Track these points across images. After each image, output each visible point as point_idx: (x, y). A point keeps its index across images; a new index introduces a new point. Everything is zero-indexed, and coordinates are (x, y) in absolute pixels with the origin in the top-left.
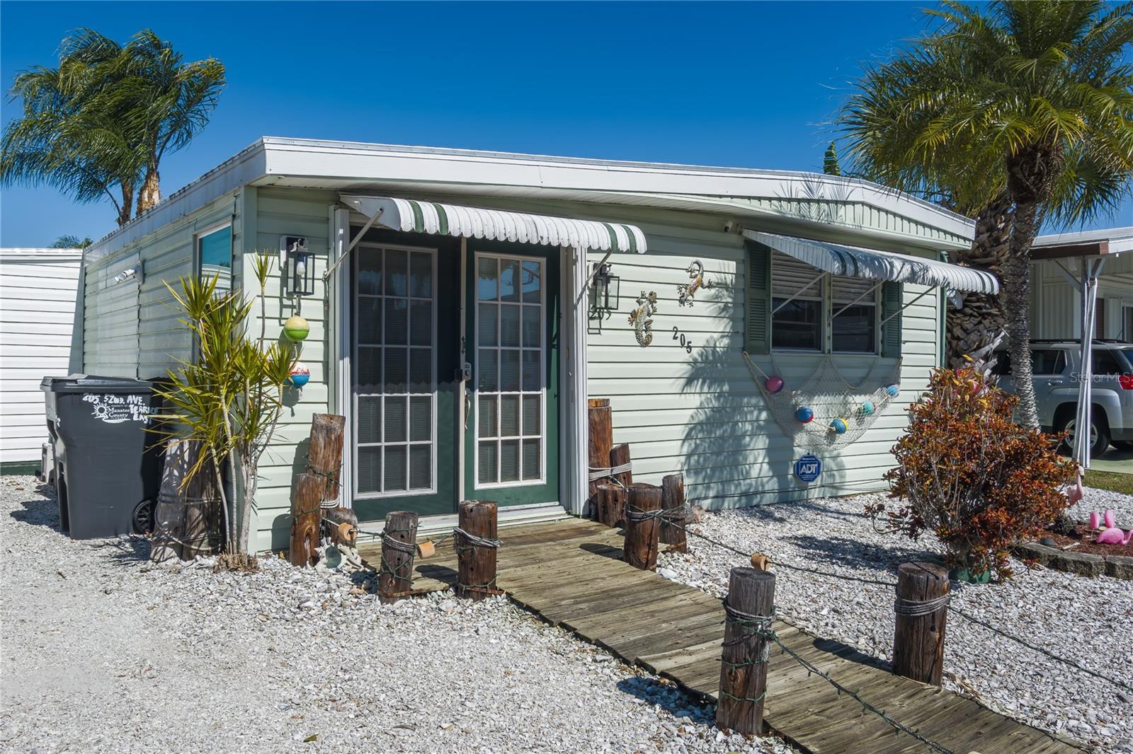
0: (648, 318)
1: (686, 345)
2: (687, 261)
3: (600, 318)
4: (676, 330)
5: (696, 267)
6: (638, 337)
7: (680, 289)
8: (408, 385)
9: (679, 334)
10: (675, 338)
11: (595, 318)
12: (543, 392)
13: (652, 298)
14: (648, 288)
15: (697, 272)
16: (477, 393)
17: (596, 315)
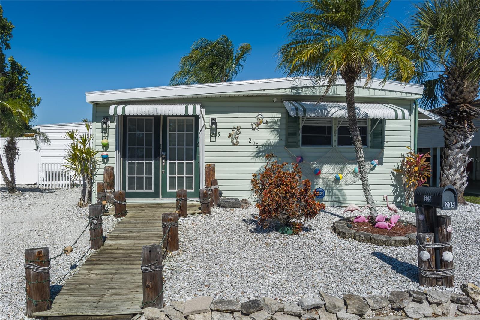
0: (237, 136)
1: (255, 145)
2: (256, 114)
3: (215, 136)
4: (250, 140)
5: (260, 116)
6: (232, 142)
7: (252, 125)
8: (144, 158)
9: (252, 141)
10: (250, 142)
11: (213, 136)
12: (193, 161)
13: (239, 129)
14: (236, 125)
15: (261, 118)
16: (168, 161)
17: (214, 135)
